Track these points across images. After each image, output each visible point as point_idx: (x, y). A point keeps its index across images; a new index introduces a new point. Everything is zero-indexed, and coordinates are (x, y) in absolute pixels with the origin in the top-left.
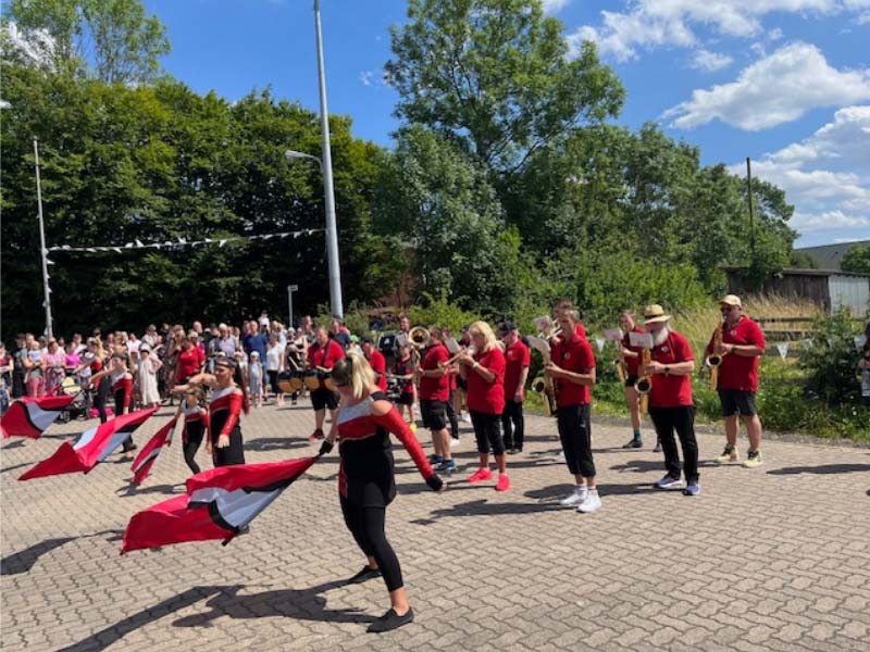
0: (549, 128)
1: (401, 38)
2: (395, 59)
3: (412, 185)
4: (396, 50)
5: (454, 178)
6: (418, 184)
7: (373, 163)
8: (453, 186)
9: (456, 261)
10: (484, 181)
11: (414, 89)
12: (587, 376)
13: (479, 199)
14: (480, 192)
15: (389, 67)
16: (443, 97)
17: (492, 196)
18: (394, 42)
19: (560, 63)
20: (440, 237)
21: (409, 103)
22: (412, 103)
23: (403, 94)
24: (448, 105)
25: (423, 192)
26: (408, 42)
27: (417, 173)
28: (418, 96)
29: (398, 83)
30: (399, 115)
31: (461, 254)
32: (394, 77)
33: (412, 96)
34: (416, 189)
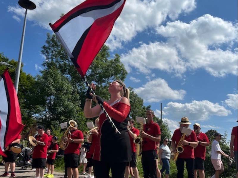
0: (100, 80)
1: (51, 38)
2: (47, 45)
3: (48, 87)
4: (48, 42)
5: (66, 88)
6: (51, 87)
7: (29, 82)
8: (65, 91)
9: (62, 119)
10: (76, 92)
11: (52, 58)
12: (157, 138)
13: (73, 98)
14: (74, 96)
15: (44, 47)
16: (63, 63)
17: (78, 98)
18: (48, 39)
19: (106, 60)
20: (57, 109)
21: (49, 62)
22: (50, 62)
23: (48, 58)
24: (63, 66)
25: (53, 91)
26: (53, 40)
27: (51, 84)
28: (52, 61)
29: (46, 54)
30: (44, 65)
31: (64, 117)
32: (45, 51)
33: (50, 60)
34: (50, 89)
